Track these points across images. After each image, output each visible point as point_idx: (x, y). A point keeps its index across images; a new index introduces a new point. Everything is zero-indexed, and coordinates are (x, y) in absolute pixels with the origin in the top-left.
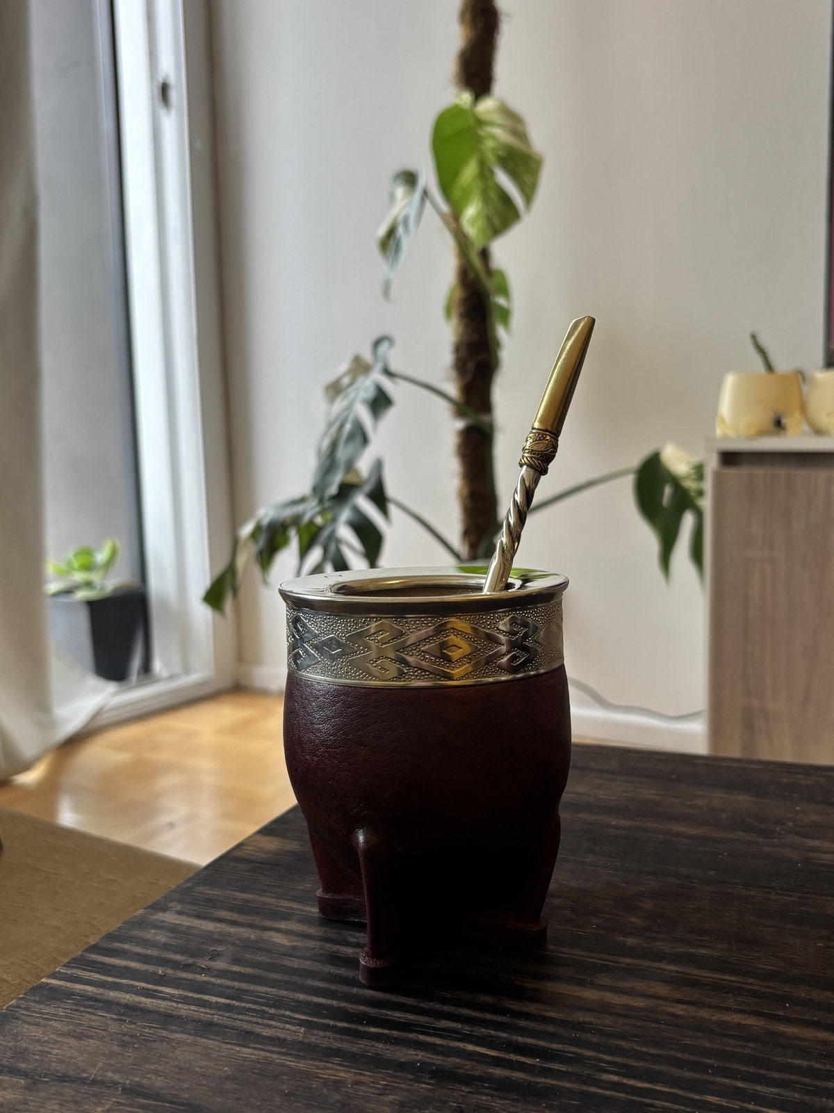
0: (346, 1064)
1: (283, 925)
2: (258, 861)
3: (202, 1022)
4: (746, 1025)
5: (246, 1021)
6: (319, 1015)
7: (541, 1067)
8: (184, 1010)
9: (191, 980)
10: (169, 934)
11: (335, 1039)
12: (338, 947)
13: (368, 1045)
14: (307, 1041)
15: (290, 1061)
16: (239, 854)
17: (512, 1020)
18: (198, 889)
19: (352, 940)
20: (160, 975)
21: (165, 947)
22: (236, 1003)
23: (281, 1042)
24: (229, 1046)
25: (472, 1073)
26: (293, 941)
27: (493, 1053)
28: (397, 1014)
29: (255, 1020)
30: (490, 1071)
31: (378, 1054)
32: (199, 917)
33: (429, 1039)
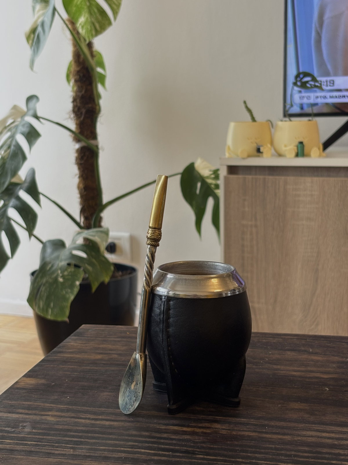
0: (94, 460)
2: (29, 388)
3: (27, 451)
4: (251, 435)
5: (46, 449)
7: (172, 455)
8: (18, 448)
9: (16, 437)
11: (87, 452)
12: (77, 420)
13: (101, 453)
14: (74, 454)
15: (70, 461)
16: (18, 386)
17: (158, 440)
18: (4, 401)
19: (83, 417)
22: (40, 443)
23: (64, 455)
24: (43, 458)
25: (145, 459)
26: (57, 419)
27: (153, 452)
28: (110, 442)
29: (50, 448)
30: (152, 458)
33: (125, 449)
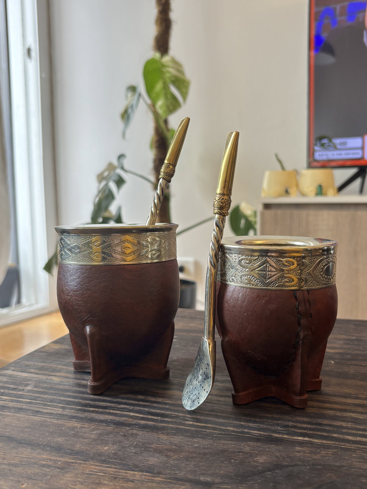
0: (78, 421)
1: (58, 374)
2: (50, 352)
3: (18, 408)
5: (37, 407)
6: (69, 405)
7: (160, 420)
8: (11, 404)
9: (15, 394)
10: (8, 378)
11: (74, 413)
12: (80, 381)
13: (88, 414)
14: (62, 413)
15: (54, 420)
16: (42, 350)
17: (151, 404)
18: (22, 362)
20: (2, 393)
21: (6, 382)
22: (34, 401)
23: (51, 414)
24: (29, 416)
25: (131, 423)
26: (61, 379)
27: (141, 416)
28: (102, 403)
29: (41, 407)
30: (139, 422)
31: (92, 417)
32: (22, 372)
33: (115, 412)
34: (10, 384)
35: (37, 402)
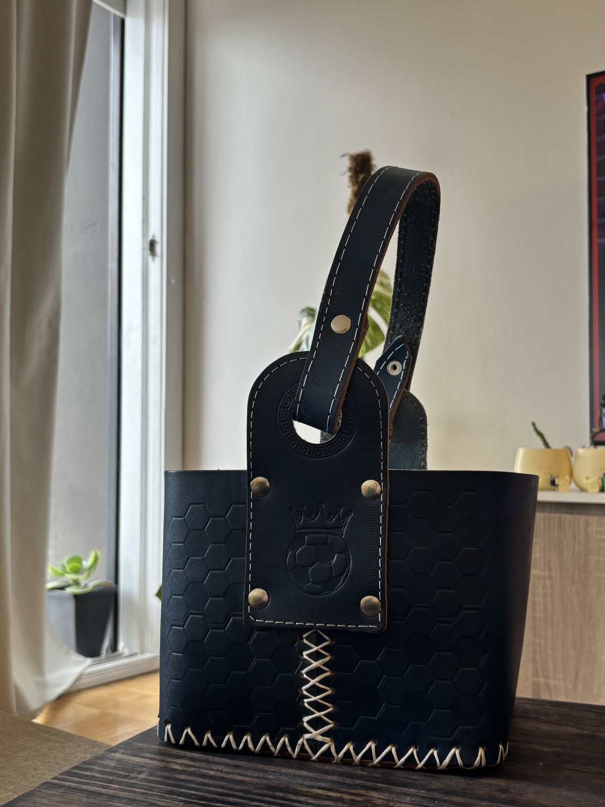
1: (179, 761)
3: (130, 799)
5: (153, 799)
6: (191, 798)
8: (122, 794)
9: (126, 782)
10: (117, 763)
19: (215, 768)
20: (111, 780)
21: (114, 768)
22: (149, 792)
26: (183, 767)
29: (157, 799)
32: (133, 756)
34: (120, 771)
35: (153, 793)
